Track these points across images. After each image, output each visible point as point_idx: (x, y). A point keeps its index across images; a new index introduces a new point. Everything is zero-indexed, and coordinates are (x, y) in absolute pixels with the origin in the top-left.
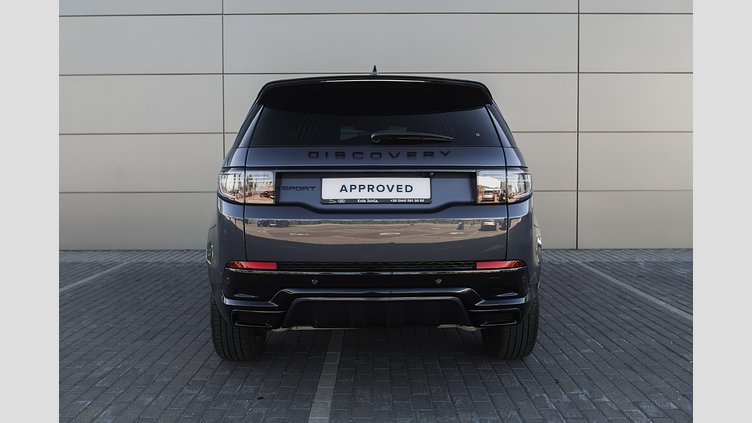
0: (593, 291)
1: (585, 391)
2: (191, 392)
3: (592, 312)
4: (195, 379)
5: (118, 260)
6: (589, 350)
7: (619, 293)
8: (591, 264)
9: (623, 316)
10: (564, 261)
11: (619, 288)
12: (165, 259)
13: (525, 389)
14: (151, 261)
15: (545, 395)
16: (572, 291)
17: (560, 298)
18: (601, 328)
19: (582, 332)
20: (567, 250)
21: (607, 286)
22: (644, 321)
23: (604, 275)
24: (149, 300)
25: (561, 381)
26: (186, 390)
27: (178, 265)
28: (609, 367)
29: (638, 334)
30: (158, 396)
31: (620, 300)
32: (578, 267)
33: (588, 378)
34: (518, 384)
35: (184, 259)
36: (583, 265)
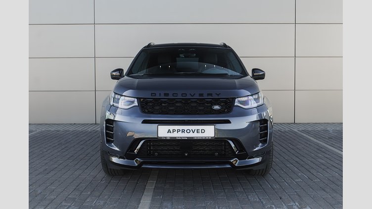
0: (303, 146)
1: (297, 204)
2: (66, 204)
3: (302, 158)
4: (70, 197)
5: (34, 130)
6: (300, 180)
7: (318, 147)
8: (303, 131)
9: (320, 160)
10: (287, 129)
11: (318, 145)
12: (61, 129)
13: (262, 202)
14: (53, 130)
15: (273, 206)
16: (291, 146)
17: (284, 150)
18: (307, 167)
19: (296, 169)
20: (289, 124)
21: (311, 144)
22: (332, 163)
23: (310, 137)
24: (49, 152)
25: (283, 197)
26: (63, 204)
27: (68, 132)
28: (311, 189)
29: (328, 170)
30: (47, 207)
31: (318, 151)
32: (295, 133)
33: (299, 196)
34: (258, 200)
35: (72, 129)
36: (298, 132)
